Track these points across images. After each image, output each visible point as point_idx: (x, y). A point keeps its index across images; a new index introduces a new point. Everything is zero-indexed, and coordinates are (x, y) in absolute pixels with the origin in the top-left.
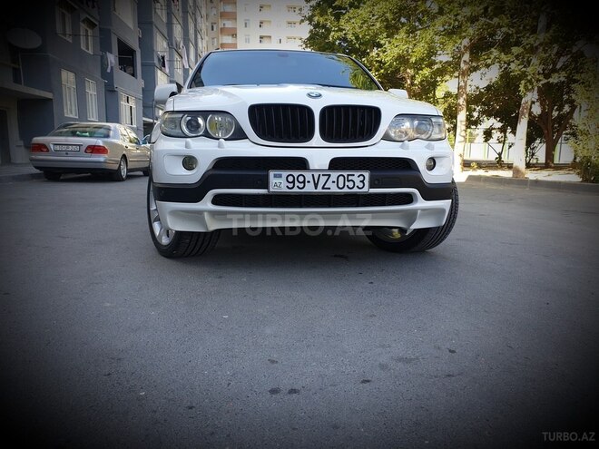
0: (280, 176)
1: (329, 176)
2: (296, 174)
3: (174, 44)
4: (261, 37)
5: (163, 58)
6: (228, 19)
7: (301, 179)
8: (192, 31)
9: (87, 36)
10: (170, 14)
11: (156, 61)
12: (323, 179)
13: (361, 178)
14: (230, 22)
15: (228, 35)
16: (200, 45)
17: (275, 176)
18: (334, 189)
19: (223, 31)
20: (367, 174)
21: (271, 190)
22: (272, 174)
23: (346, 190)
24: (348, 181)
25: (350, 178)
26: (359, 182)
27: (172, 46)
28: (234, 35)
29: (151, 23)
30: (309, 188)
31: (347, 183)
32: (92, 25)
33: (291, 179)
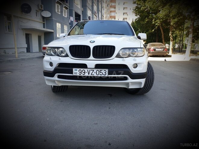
0: (77, 70)
1: (93, 70)
2: (82, 69)
3: (94, 12)
4: (124, 8)
5: (90, 17)
6: (113, 3)
7: (84, 71)
8: (100, 8)
9: (65, 12)
10: (93, 3)
11: (87, 18)
12: (91, 72)
13: (105, 72)
14: (114, 3)
15: (113, 8)
16: (103, 12)
17: (75, 70)
18: (95, 75)
19: (111, 7)
20: (107, 70)
21: (74, 75)
22: (74, 69)
23: (99, 75)
24: (100, 72)
25: (101, 71)
26: (105, 73)
27: (93, 13)
28: (115, 8)
29: (86, 6)
30: (87, 74)
31: (100, 73)
32: (67, 8)
33: (80, 71)
